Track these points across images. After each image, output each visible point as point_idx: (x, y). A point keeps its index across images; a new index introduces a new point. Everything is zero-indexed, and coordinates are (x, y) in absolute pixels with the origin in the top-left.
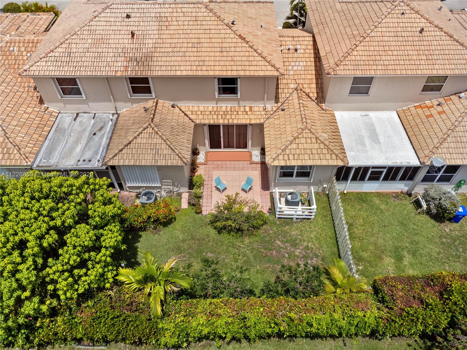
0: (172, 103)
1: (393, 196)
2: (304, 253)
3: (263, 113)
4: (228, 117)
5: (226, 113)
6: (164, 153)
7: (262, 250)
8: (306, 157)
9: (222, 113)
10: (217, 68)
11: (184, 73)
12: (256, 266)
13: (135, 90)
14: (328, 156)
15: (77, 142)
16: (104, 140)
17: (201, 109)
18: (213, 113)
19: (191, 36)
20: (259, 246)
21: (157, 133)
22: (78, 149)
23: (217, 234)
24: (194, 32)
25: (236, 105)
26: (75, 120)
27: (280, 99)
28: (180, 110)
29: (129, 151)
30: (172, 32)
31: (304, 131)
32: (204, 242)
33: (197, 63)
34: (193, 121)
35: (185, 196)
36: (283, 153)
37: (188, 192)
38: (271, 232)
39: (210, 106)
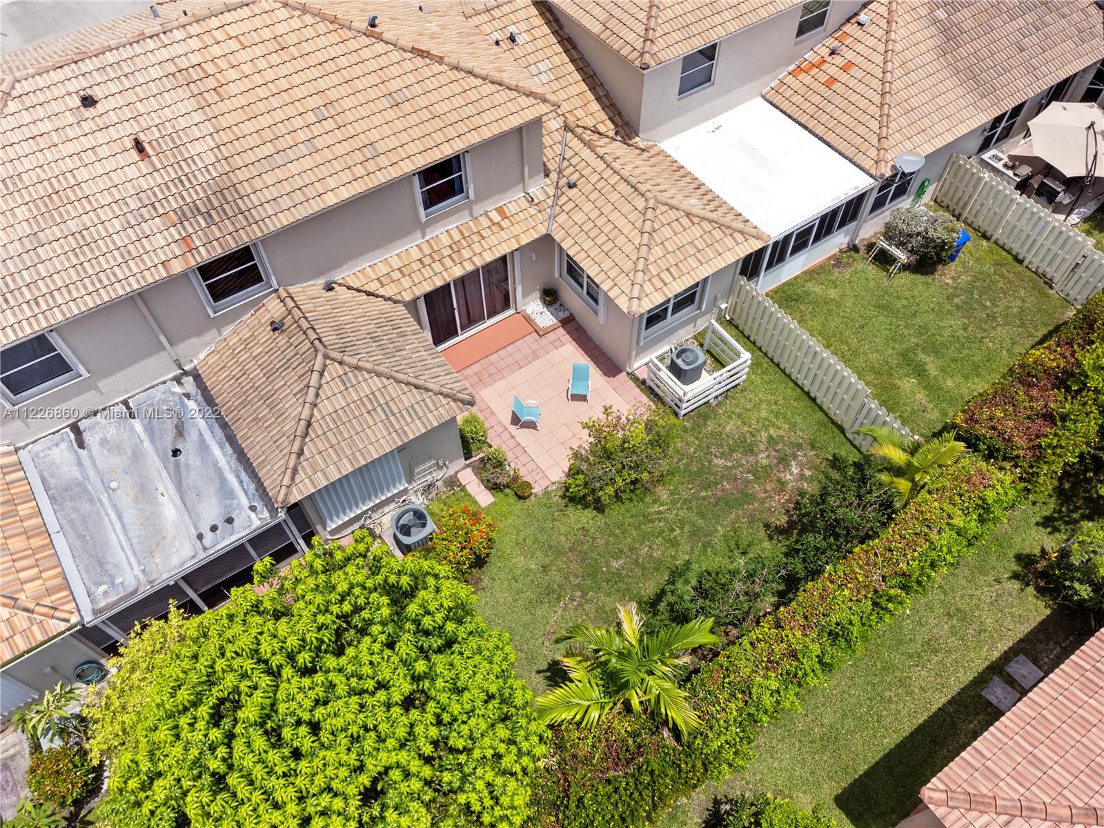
0: (321, 281)
1: (834, 266)
2: (774, 453)
3: (532, 211)
4: (466, 254)
5: (455, 247)
6: (407, 404)
7: (703, 494)
8: (693, 262)
9: (447, 252)
11: (345, 194)
12: (717, 530)
13: (218, 292)
14: (729, 242)
17: (396, 263)
18: (427, 261)
20: (691, 489)
21: (356, 367)
22: (169, 509)
23: (600, 516)
25: (468, 219)
26: (81, 445)
27: (548, 164)
28: (349, 288)
29: (322, 444)
31: (658, 212)
32: (586, 547)
33: (358, 157)
34: (395, 302)
35: (469, 479)
36: (647, 278)
37: (468, 466)
38: (692, 450)
39: (410, 248)
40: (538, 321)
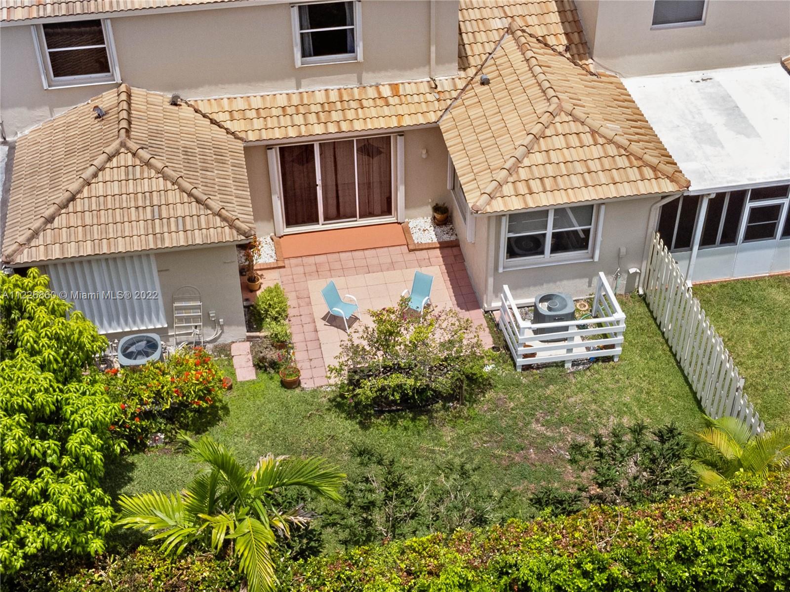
3: (430, 97)
4: (335, 116)
5: (327, 107)
9: (318, 108)
17: (257, 103)
18: (290, 111)
25: (354, 85)
27: (471, 59)
28: (197, 111)
31: (557, 119)
34: (237, 138)
35: (242, 352)
36: (511, 179)
37: (249, 339)
39: (281, 94)
40: (415, 237)
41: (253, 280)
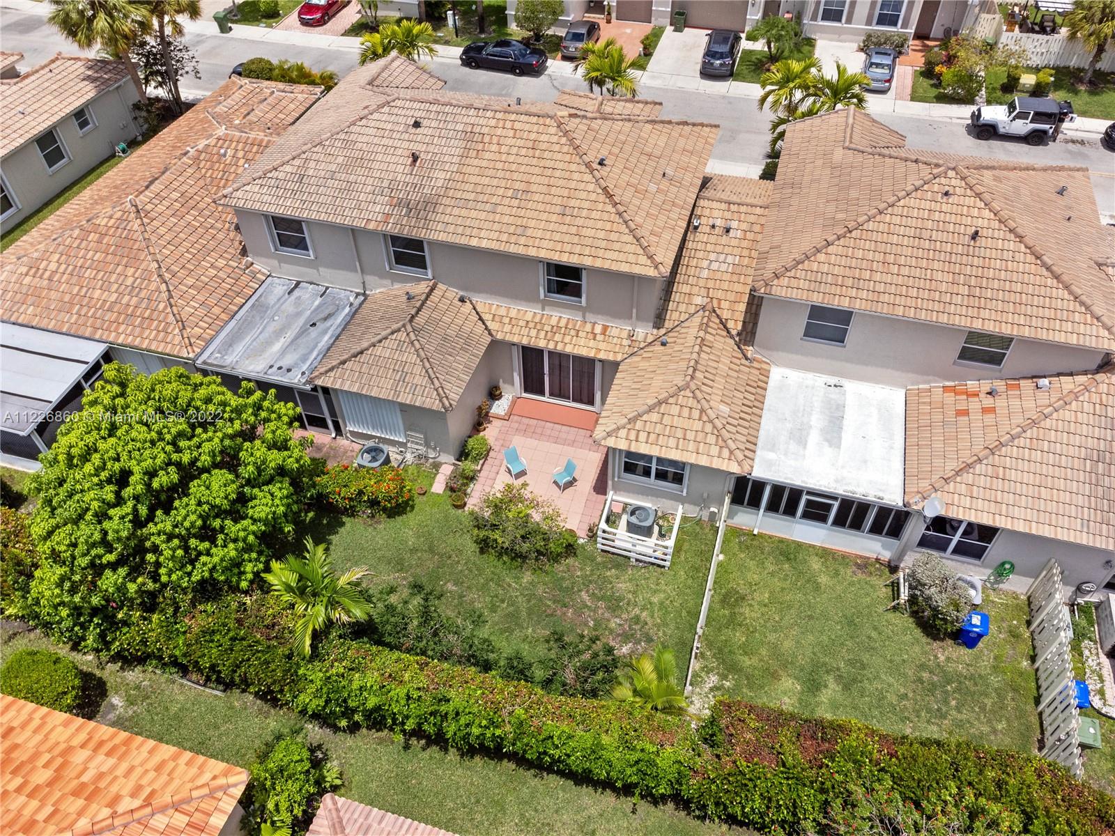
0: (461, 293)
1: (856, 564)
2: (626, 627)
3: (626, 342)
4: (558, 337)
5: (555, 329)
6: (415, 382)
7: (549, 603)
8: (672, 442)
9: (547, 328)
10: (545, 244)
11: (484, 244)
12: (527, 628)
13: (401, 259)
14: (715, 450)
15: (279, 333)
16: (326, 338)
17: (513, 313)
18: (531, 325)
19: (515, 176)
20: (546, 593)
21: (412, 343)
22: (277, 347)
23: (478, 554)
24: (523, 169)
25: (579, 318)
26: (289, 293)
27: (667, 322)
28: (475, 309)
29: (357, 367)
30: (484, 164)
31: (682, 393)
32: (449, 562)
33: (512, 229)
34: (490, 334)
35: (446, 470)
36: (629, 426)
37: (454, 464)
38: (579, 573)
39: (530, 311)
41: (480, 424)
